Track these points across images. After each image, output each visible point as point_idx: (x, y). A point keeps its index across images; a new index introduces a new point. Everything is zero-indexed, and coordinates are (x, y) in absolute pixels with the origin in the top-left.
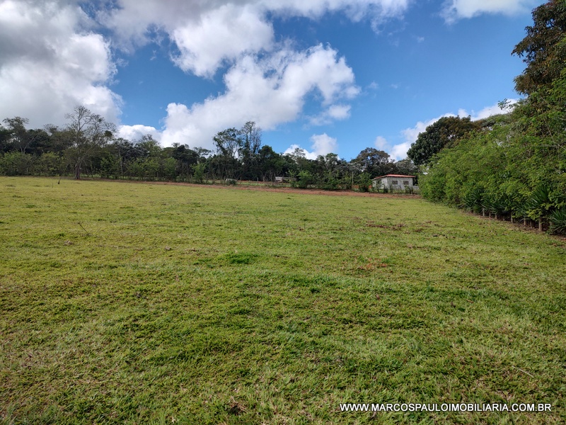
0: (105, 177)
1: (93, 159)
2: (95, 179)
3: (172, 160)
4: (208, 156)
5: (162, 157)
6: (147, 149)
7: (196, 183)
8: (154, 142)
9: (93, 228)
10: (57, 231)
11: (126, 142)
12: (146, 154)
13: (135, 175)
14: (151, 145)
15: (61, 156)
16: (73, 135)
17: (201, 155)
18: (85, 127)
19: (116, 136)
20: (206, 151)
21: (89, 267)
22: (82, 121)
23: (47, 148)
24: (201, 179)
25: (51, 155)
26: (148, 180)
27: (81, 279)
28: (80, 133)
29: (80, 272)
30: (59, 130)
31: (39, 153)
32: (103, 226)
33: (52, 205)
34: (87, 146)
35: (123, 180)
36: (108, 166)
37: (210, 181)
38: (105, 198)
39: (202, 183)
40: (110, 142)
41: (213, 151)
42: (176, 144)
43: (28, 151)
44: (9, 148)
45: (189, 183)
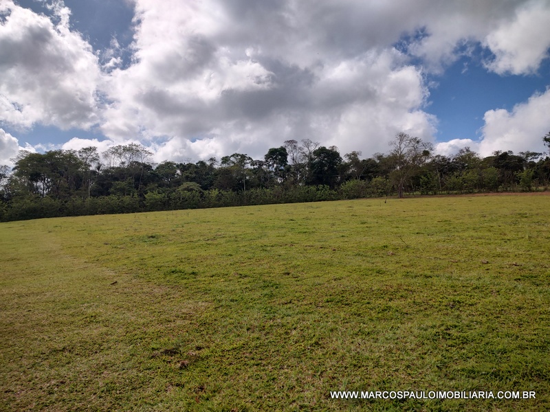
0: (424, 194)
1: (413, 178)
2: (415, 196)
3: (493, 169)
4: (539, 159)
5: (482, 168)
6: (466, 161)
7: (523, 191)
8: (473, 154)
9: (412, 241)
10: (382, 243)
11: (444, 158)
12: (464, 167)
13: (453, 189)
14: (469, 158)
15: (387, 178)
16: (396, 159)
17: (529, 160)
18: (405, 150)
19: (434, 153)
20: (535, 154)
21: (407, 275)
22: (403, 146)
23: (376, 174)
24: (529, 187)
25: (379, 179)
26: (466, 193)
27: (400, 285)
28: (402, 157)
29: (399, 279)
30: (384, 157)
31: (370, 179)
32: (421, 239)
33: (380, 221)
34: (407, 168)
35: (442, 195)
36: (426, 183)
37: (541, 188)
38: (424, 213)
39: (531, 191)
40: (428, 161)
41: (545, 153)
42: (497, 153)
43: (362, 178)
44: (349, 178)
45: (514, 192)
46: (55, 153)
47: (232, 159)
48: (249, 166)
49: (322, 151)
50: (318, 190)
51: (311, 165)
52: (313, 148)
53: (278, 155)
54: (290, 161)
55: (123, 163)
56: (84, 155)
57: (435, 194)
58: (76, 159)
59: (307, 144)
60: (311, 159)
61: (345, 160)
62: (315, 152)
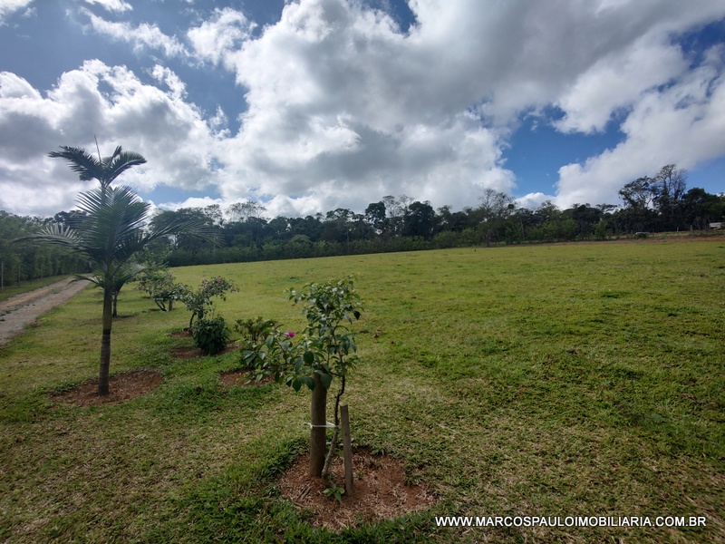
0: (509, 243)
1: (499, 229)
2: (503, 246)
3: (571, 221)
4: (614, 211)
5: (561, 220)
6: (548, 213)
7: (597, 240)
8: (553, 207)
11: (527, 211)
12: (545, 219)
13: (535, 239)
14: (551, 210)
15: (475, 230)
16: (483, 212)
17: (605, 211)
18: (491, 205)
19: (518, 207)
20: (611, 206)
22: (490, 200)
23: (466, 226)
24: (603, 236)
25: (469, 230)
26: (547, 242)
28: (489, 210)
30: (473, 210)
31: (460, 230)
34: (494, 220)
35: (525, 244)
36: (511, 234)
37: (614, 237)
38: (509, 259)
39: (604, 240)
40: (513, 213)
41: (620, 205)
42: (576, 205)
43: (453, 230)
44: (441, 229)
45: (590, 240)
46: (186, 210)
47: (336, 213)
48: (351, 220)
49: (416, 206)
50: (414, 240)
51: (407, 217)
52: (408, 203)
53: (377, 209)
54: (388, 215)
55: (242, 218)
56: (209, 212)
57: (519, 244)
58: (203, 215)
59: (404, 199)
60: (407, 213)
61: (438, 213)
62: (411, 207)
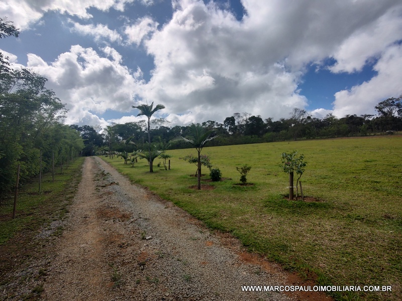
0: (308, 139)
1: (302, 131)
2: (303, 140)
3: (346, 125)
4: (372, 118)
5: (339, 124)
6: (330, 121)
7: (362, 136)
8: (334, 117)
11: (318, 120)
12: (329, 124)
13: (322, 136)
14: (332, 119)
15: (287, 131)
16: (291, 121)
17: (366, 119)
18: (297, 117)
19: (312, 117)
20: (370, 116)
22: (296, 114)
23: (282, 129)
24: (365, 134)
25: (284, 131)
26: (331, 138)
28: (295, 119)
30: (285, 119)
31: (279, 131)
34: (298, 125)
35: (318, 139)
36: (309, 133)
37: (372, 134)
39: (366, 136)
40: (310, 121)
41: (376, 115)
42: (348, 116)
43: (274, 131)
44: (267, 131)
45: (357, 136)
46: (129, 123)
47: (207, 123)
48: (216, 127)
49: (253, 118)
50: (252, 138)
51: (247, 125)
52: (248, 117)
53: (230, 120)
54: (236, 124)
55: (157, 127)
56: (140, 124)
57: (314, 138)
58: (137, 126)
59: (245, 115)
60: (248, 122)
61: (265, 122)
62: (250, 119)
